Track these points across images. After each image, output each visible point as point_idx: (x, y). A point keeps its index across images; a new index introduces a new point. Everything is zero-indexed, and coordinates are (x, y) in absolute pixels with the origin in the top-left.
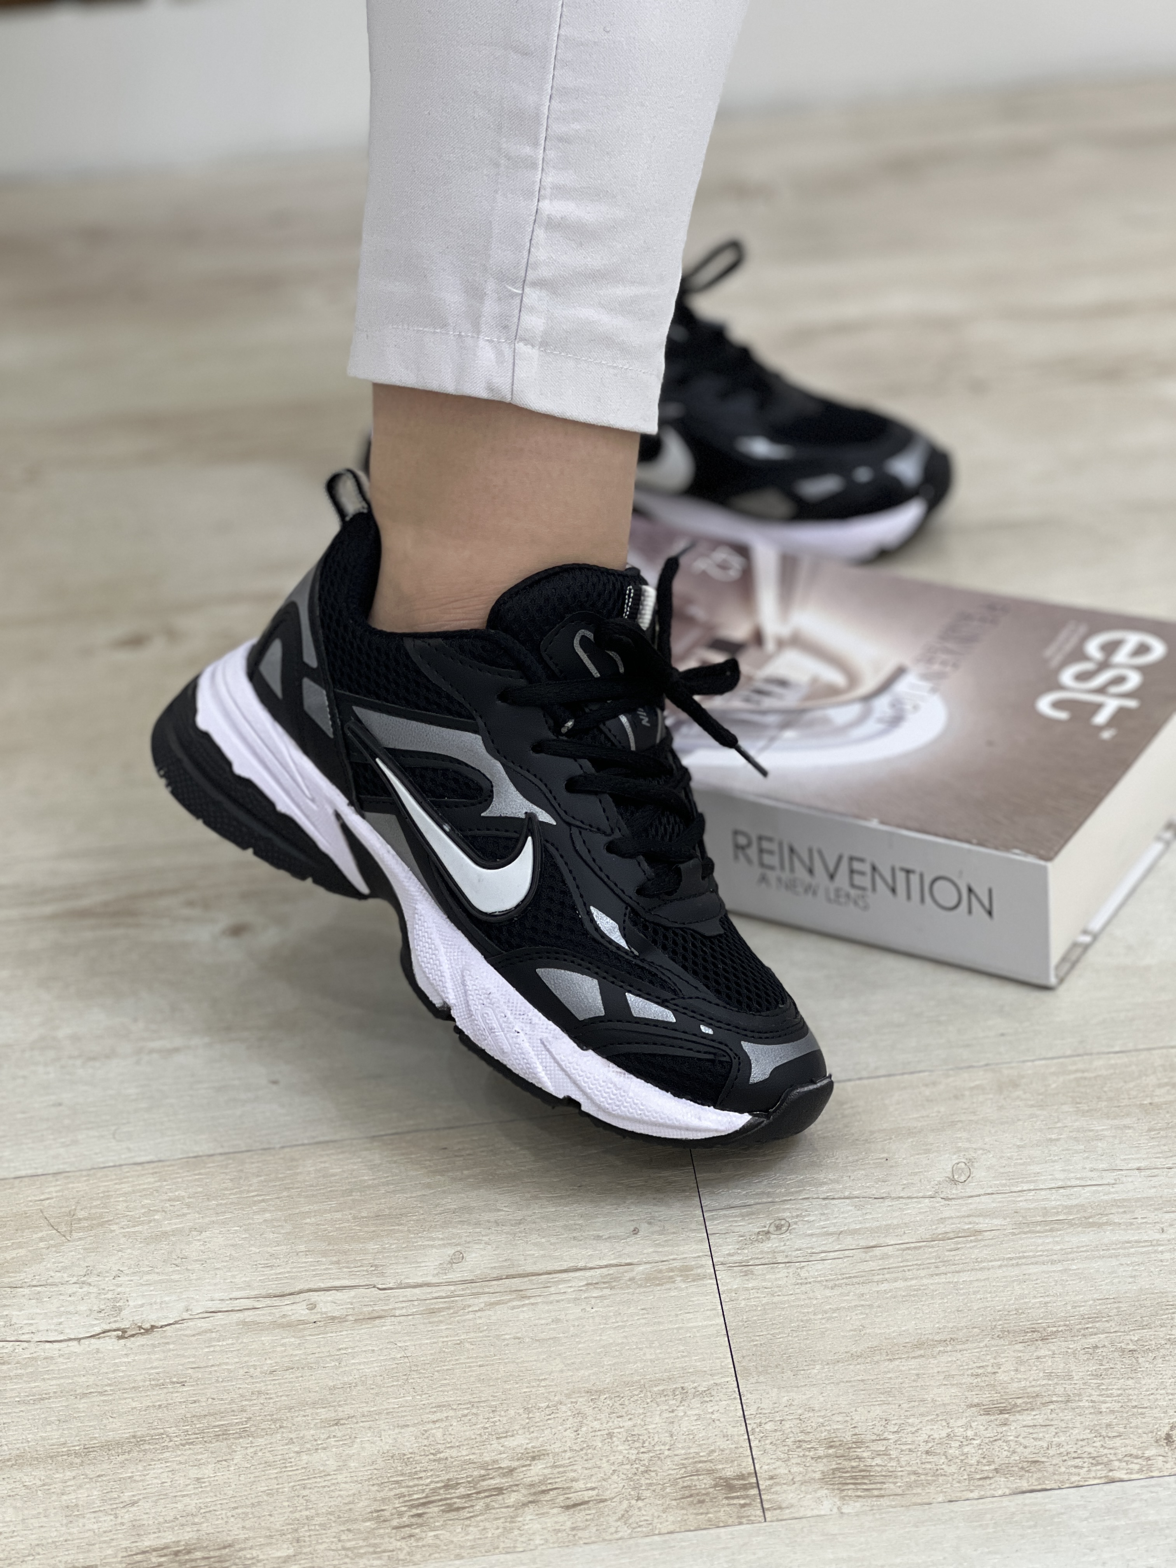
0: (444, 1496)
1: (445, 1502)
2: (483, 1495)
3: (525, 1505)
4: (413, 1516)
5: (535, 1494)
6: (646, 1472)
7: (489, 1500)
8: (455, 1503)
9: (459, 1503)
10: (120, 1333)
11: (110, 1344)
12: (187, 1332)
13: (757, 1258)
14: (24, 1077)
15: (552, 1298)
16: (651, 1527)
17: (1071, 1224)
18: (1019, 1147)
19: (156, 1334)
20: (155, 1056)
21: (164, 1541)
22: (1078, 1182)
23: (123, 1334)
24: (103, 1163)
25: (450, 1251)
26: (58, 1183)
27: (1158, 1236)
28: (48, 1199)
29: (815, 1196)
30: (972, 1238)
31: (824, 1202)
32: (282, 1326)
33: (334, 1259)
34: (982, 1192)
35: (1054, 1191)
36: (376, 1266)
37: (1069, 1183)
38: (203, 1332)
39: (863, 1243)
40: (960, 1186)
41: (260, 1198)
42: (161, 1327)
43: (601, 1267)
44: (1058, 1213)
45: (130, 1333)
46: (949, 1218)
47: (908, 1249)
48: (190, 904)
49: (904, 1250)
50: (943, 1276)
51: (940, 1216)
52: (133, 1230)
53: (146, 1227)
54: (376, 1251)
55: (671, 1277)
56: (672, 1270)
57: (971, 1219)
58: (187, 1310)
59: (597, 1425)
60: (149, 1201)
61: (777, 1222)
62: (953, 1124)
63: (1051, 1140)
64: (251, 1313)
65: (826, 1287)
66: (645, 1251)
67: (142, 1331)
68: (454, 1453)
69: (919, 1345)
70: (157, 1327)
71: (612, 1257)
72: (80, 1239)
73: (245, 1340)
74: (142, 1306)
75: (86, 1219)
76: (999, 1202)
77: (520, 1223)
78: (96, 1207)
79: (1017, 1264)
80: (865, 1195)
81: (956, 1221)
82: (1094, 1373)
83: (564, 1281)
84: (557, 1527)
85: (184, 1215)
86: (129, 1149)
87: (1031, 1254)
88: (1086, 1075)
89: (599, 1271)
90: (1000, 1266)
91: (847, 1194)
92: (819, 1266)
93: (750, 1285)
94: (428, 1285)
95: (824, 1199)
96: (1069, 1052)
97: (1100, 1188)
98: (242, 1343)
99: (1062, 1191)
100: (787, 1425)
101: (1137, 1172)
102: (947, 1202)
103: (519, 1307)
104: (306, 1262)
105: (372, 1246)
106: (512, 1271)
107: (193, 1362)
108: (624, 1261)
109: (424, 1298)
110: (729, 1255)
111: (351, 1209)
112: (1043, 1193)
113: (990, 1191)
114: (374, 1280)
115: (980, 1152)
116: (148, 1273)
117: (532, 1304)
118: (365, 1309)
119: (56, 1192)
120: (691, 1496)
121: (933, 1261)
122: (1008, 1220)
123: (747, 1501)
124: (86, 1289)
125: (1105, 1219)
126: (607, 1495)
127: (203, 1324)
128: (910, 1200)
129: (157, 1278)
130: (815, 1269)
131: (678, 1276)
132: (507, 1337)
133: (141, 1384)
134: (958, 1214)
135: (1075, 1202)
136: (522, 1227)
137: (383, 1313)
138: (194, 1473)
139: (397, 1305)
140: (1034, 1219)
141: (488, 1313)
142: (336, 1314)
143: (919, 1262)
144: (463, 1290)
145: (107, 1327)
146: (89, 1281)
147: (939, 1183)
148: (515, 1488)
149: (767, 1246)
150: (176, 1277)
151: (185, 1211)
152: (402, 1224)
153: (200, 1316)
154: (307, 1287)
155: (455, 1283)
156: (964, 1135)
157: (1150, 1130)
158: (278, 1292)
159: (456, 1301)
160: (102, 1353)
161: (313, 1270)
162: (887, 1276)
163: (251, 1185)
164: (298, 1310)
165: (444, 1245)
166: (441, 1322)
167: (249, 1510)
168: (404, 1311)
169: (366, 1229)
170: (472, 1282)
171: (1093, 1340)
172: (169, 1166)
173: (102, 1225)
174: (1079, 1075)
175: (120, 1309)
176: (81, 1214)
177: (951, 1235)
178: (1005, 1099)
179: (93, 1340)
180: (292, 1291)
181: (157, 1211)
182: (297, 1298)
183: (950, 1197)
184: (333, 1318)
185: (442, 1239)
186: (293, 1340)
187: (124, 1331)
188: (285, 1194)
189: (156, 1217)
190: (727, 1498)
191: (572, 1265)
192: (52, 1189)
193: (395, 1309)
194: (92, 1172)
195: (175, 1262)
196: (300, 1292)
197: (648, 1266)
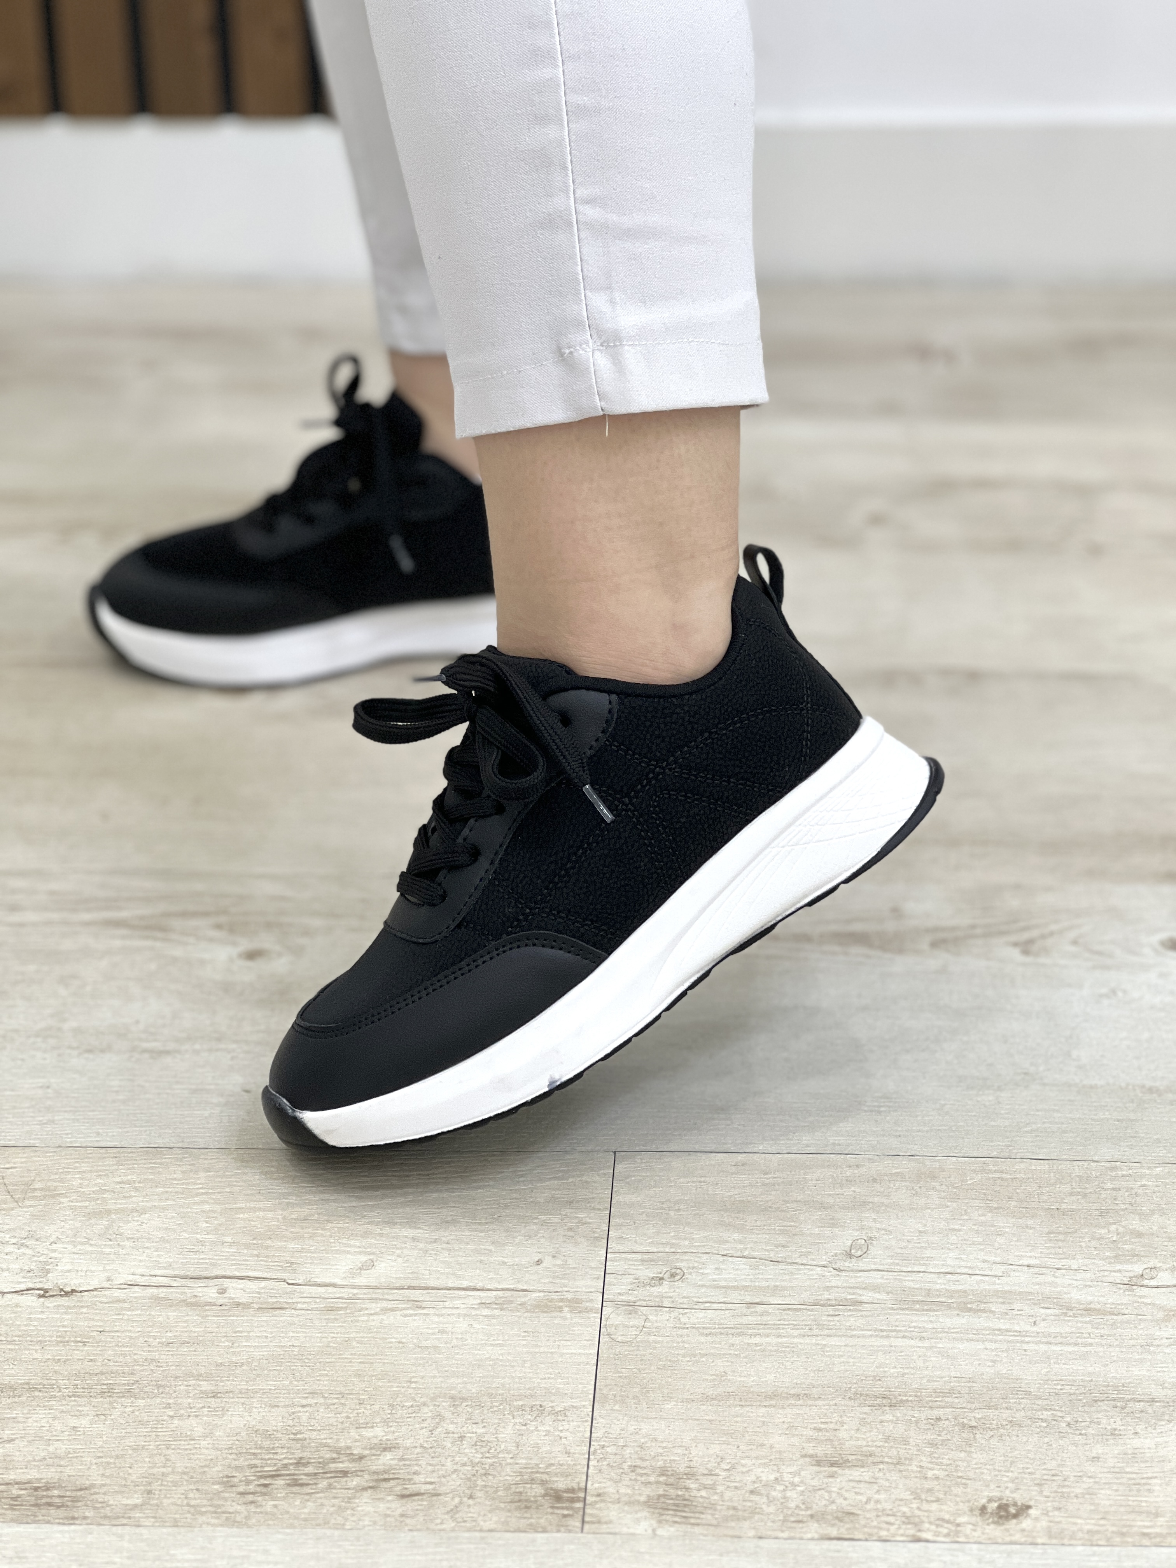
0: (292, 1472)
1: (292, 1477)
2: (329, 1475)
3: (365, 1489)
4: (259, 1485)
5: (377, 1480)
6: (485, 1475)
7: (333, 1480)
8: (301, 1479)
9: (305, 1479)
10: (42, 1292)
11: (30, 1300)
12: (101, 1299)
13: (645, 1300)
14: (23, 1060)
15: (444, 1311)
16: (474, 1524)
17: (949, 1307)
18: (920, 1232)
19: (74, 1298)
20: (146, 1055)
21: (29, 1477)
22: (966, 1271)
23: (45, 1294)
24: (71, 1142)
25: (364, 1258)
26: (25, 1155)
27: (1027, 1328)
28: (11, 1168)
29: (715, 1252)
30: (852, 1308)
31: (721, 1259)
32: (189, 1305)
33: (255, 1252)
34: (873, 1267)
35: (942, 1275)
36: (292, 1263)
37: (959, 1271)
38: (117, 1301)
39: (748, 1299)
40: (854, 1260)
41: (203, 1191)
42: (81, 1292)
43: (497, 1290)
44: (939, 1296)
45: (51, 1293)
46: (835, 1287)
47: (789, 1309)
48: (219, 927)
49: (784, 1310)
50: (814, 1338)
51: (828, 1284)
52: (79, 1204)
53: (93, 1203)
54: (295, 1250)
55: (561, 1307)
56: (561, 1300)
57: (855, 1291)
58: (108, 1280)
59: (451, 1427)
60: (101, 1181)
61: (673, 1271)
62: (864, 1203)
63: (954, 1230)
64: (164, 1290)
65: (702, 1334)
66: (543, 1281)
67: (63, 1293)
68: (314, 1435)
69: (774, 1396)
70: (77, 1292)
71: (513, 1282)
72: (31, 1206)
73: (153, 1313)
74: (69, 1271)
75: (41, 1189)
76: (886, 1279)
77: (435, 1242)
78: (53, 1180)
79: (888, 1337)
80: (763, 1257)
81: (839, 1290)
82: (931, 1442)
83: (460, 1298)
84: (388, 1512)
85: (130, 1197)
86: (98, 1134)
87: (903, 1329)
88: (1004, 1175)
89: (495, 1293)
90: (871, 1336)
91: (746, 1253)
92: (701, 1314)
93: (631, 1323)
94: (334, 1285)
95: (723, 1255)
96: (994, 1154)
97: (987, 1278)
98: (150, 1315)
99: (949, 1276)
100: (628, 1451)
101: (1026, 1268)
102: (838, 1273)
103: (411, 1315)
104: (228, 1252)
105: (291, 1245)
106: (415, 1283)
107: (100, 1326)
108: (520, 1287)
109: (327, 1296)
110: (620, 1294)
111: (283, 1209)
112: (932, 1275)
113: (881, 1268)
114: (284, 1275)
115: (883, 1232)
116: (82, 1244)
117: (425, 1314)
118: (270, 1300)
119: (22, 1163)
120: (520, 1501)
121: (809, 1323)
122: (890, 1295)
123: (570, 1512)
124: (23, 1250)
125: (982, 1306)
126: (443, 1489)
127: (117, 1293)
128: (802, 1267)
129: (90, 1249)
130: (697, 1317)
131: (566, 1306)
132: (393, 1340)
133: (48, 1339)
134: (845, 1285)
135: (960, 1287)
136: (435, 1245)
137: (286, 1306)
138: (73, 1422)
139: (299, 1300)
140: (915, 1298)
141: (381, 1317)
142: (242, 1300)
143: (795, 1323)
144: (365, 1294)
145: (31, 1286)
146: (28, 1243)
147: (836, 1255)
148: (359, 1473)
149: (656, 1290)
150: (107, 1250)
151: (133, 1193)
152: (326, 1229)
153: (118, 1286)
154: (223, 1273)
155: (359, 1287)
156: (874, 1216)
157: (1049, 1233)
158: (194, 1275)
159: (356, 1303)
160: (20, 1307)
161: (234, 1260)
162: (760, 1331)
163: (199, 1178)
164: (210, 1293)
165: (360, 1253)
166: (336, 1319)
167: (112, 1461)
168: (305, 1306)
169: (293, 1230)
170: (376, 1288)
171: (936, 1413)
172: (129, 1153)
173: (53, 1196)
174: (998, 1175)
175: (48, 1272)
176: (38, 1185)
177: (833, 1302)
178: (920, 1187)
179: (15, 1296)
180: (209, 1275)
181: (108, 1191)
182: (211, 1282)
183: (842, 1269)
184: (238, 1304)
185: (359, 1247)
186: (197, 1317)
187: (46, 1291)
188: (228, 1190)
189: (104, 1196)
190: (552, 1507)
191: (471, 1284)
192: (18, 1160)
193: (297, 1303)
194: (59, 1149)
195: (110, 1237)
196: (216, 1277)
197: (542, 1294)
